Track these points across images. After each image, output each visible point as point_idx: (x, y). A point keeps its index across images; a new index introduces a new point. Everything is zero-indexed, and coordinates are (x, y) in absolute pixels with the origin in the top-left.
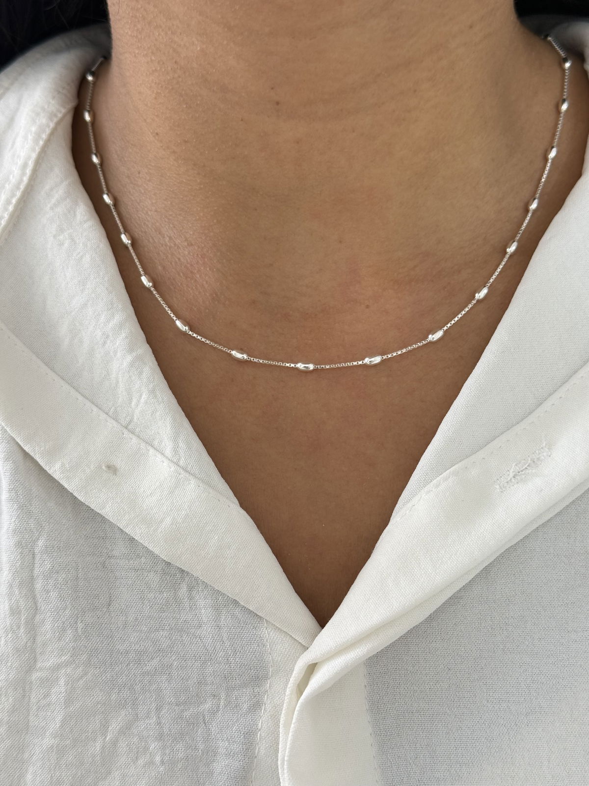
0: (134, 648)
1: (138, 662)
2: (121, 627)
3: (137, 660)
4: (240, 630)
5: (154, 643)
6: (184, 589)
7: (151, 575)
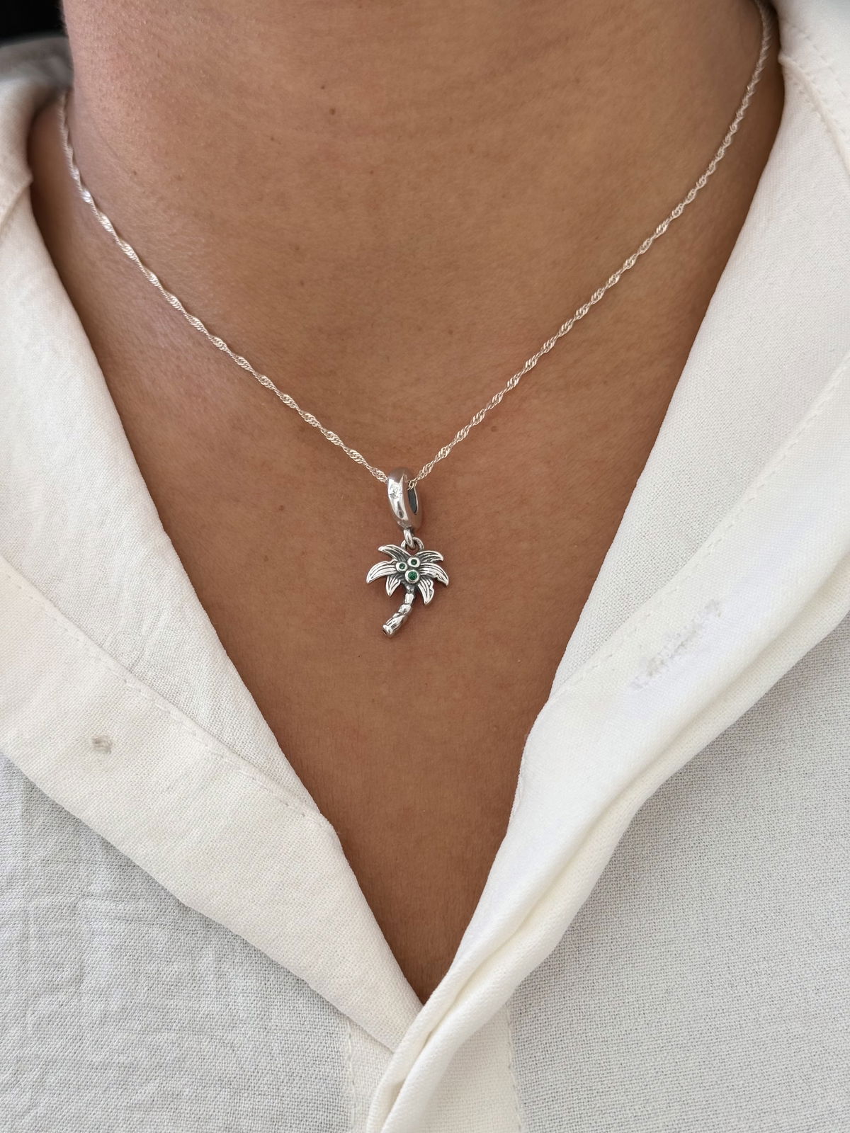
0: (117, 1061)
1: (124, 1087)
2: (98, 1022)
3: (122, 1083)
4: (303, 1036)
5: (152, 1053)
6: (208, 959)
7: (155, 931)
